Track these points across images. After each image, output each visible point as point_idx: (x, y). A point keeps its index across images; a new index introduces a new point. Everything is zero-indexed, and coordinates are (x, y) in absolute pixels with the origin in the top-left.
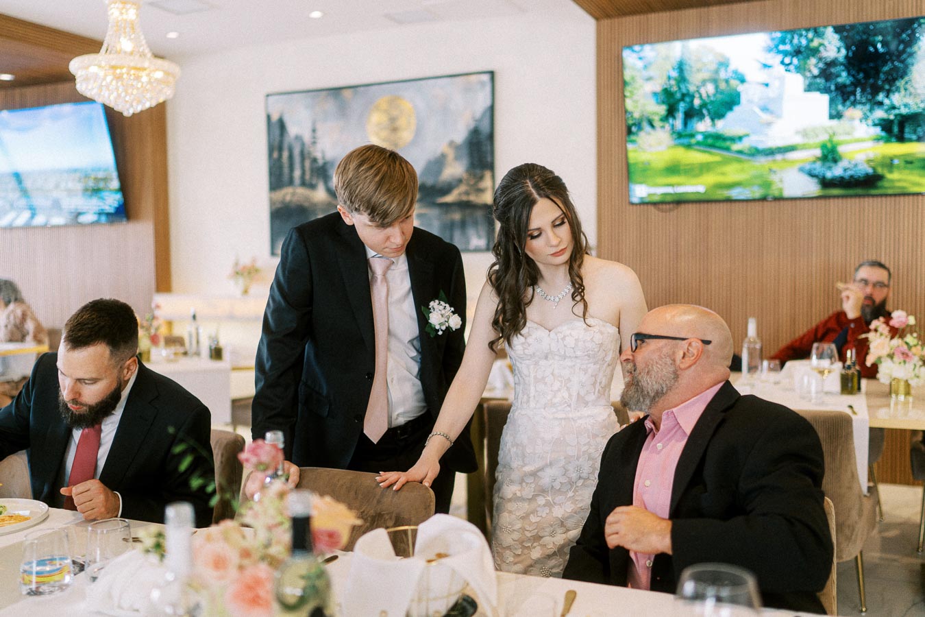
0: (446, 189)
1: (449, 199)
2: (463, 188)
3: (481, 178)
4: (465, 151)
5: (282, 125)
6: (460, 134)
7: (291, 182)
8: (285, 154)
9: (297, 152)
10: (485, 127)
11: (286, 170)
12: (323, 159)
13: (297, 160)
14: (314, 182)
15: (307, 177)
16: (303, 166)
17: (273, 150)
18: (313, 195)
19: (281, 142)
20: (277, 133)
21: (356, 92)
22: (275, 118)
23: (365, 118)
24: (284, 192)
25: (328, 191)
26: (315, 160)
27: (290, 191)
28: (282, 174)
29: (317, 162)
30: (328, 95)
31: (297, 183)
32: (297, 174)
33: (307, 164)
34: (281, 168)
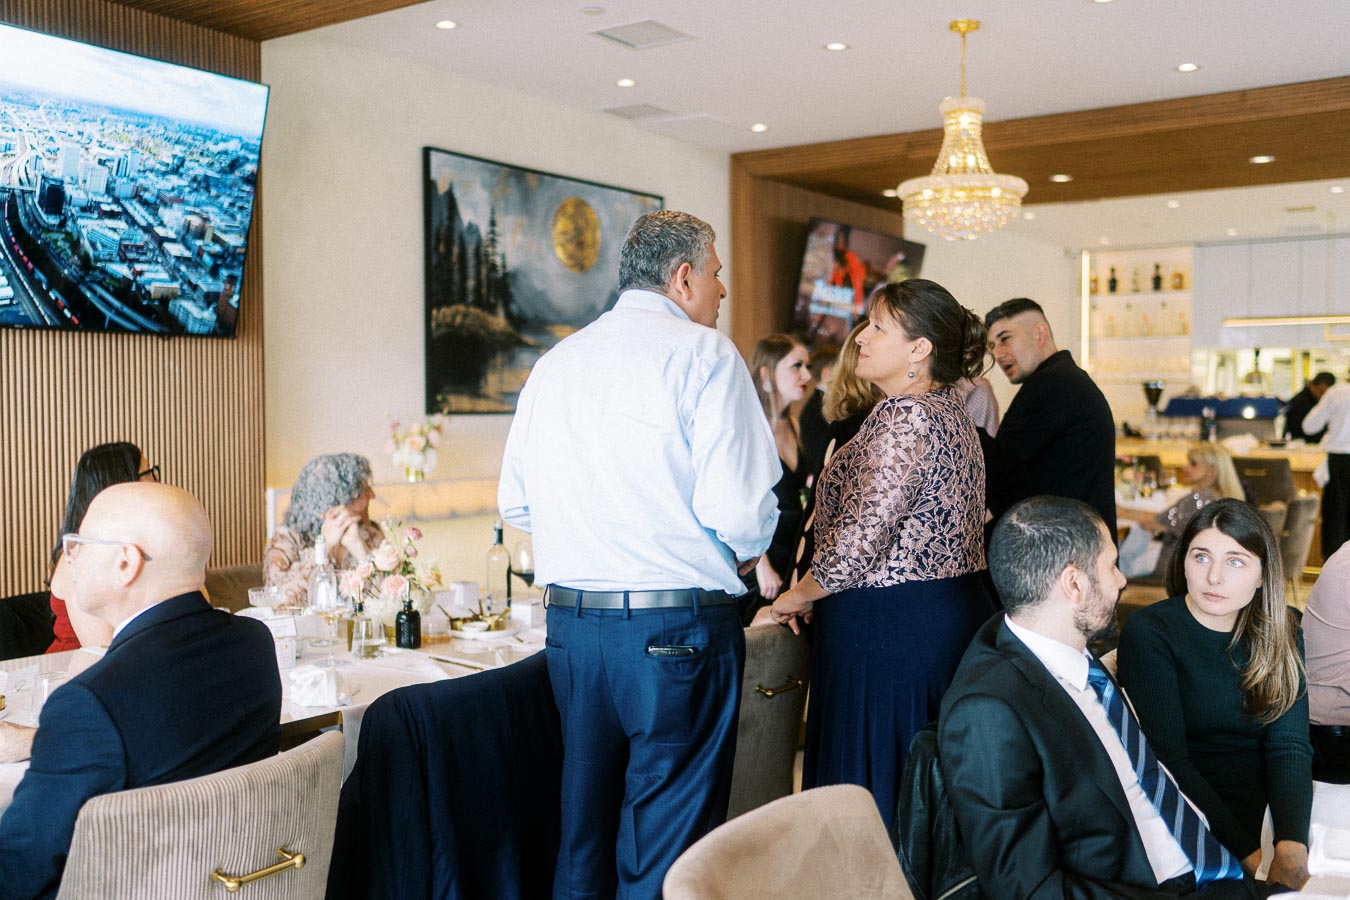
5: (451, 202)
7: (462, 299)
8: (456, 250)
9: (470, 250)
11: (456, 277)
12: (504, 266)
13: (471, 262)
14: (492, 300)
15: (484, 291)
16: (478, 273)
17: (438, 240)
18: (490, 319)
19: (450, 229)
20: (445, 214)
21: (541, 181)
22: (442, 189)
23: (550, 222)
24: (453, 308)
25: (509, 316)
26: (493, 267)
27: (462, 308)
28: (450, 279)
29: (496, 271)
30: (510, 175)
31: (471, 298)
32: (471, 283)
33: (484, 271)
34: (450, 271)
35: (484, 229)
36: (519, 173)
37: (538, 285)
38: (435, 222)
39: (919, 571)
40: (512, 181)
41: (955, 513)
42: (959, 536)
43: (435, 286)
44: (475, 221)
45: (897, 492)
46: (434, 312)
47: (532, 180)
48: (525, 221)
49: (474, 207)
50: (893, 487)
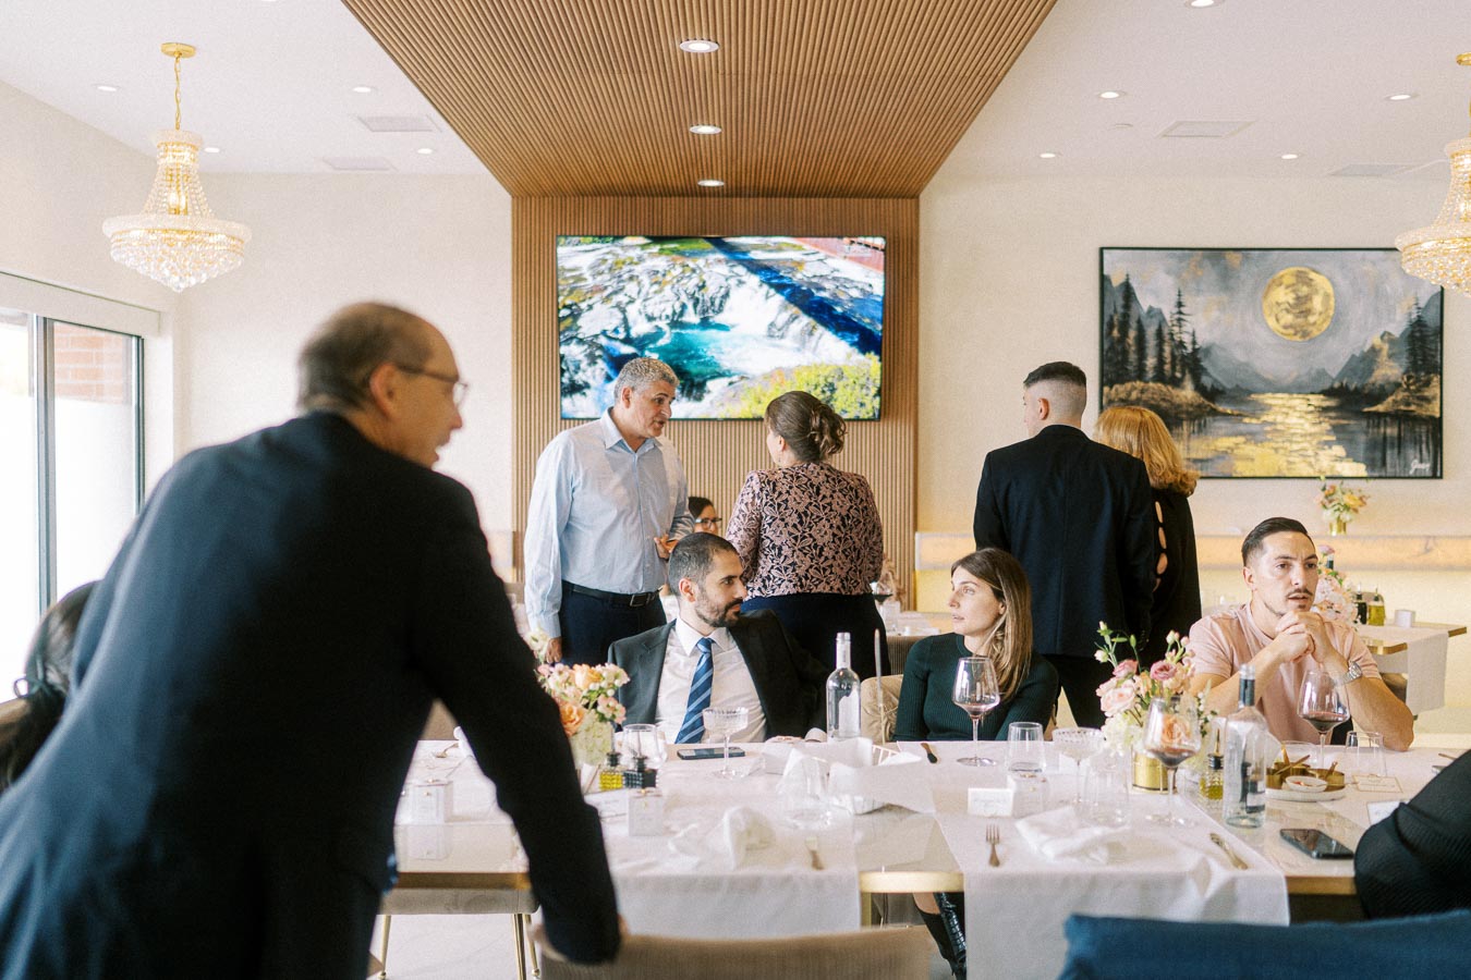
0: (1379, 395)
1: (1380, 408)
2: (1400, 395)
3: (1427, 384)
4: (1405, 348)
5: (1128, 291)
6: (1398, 326)
7: (1140, 374)
8: (1132, 334)
9: (1151, 332)
10: (1431, 318)
11: (1133, 357)
12: (1194, 343)
13: (1151, 342)
14: (1178, 375)
15: (1167, 367)
16: (1161, 350)
17: (1111, 327)
18: (1175, 392)
19: (1126, 316)
20: (1120, 302)
21: (1247, 258)
22: (1117, 280)
23: (1260, 294)
24: (1129, 385)
25: (1199, 388)
26: (1181, 344)
27: (1139, 384)
28: (1125, 360)
29: (1185, 348)
30: (1204, 257)
31: (1150, 374)
32: (1151, 362)
33: (1167, 349)
34: (1125, 352)
35: (1168, 311)
36: (1216, 253)
37: (1240, 356)
38: (1109, 311)
39: (763, 589)
40: (1207, 263)
41: (785, 548)
42: (794, 564)
43: (1106, 368)
44: (1155, 305)
45: (742, 532)
46: (1106, 389)
47: (1234, 258)
48: (1225, 297)
49: (1156, 294)
50: (739, 530)
